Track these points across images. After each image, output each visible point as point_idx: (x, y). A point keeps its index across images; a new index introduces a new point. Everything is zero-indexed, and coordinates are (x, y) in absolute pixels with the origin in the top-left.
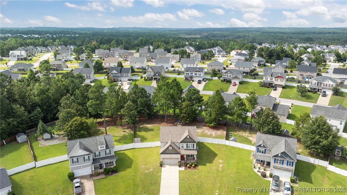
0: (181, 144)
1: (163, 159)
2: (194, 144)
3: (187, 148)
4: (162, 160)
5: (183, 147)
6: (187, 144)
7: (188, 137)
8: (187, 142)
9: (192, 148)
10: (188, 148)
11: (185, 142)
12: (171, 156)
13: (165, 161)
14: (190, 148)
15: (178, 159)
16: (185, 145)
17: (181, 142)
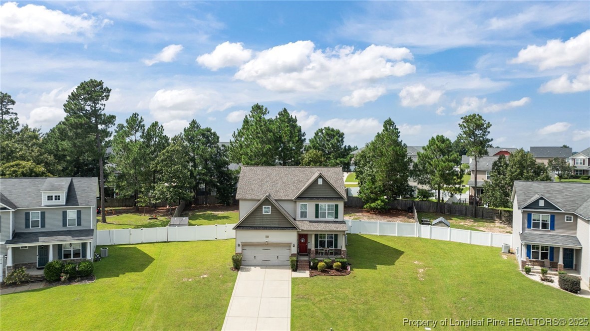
0: (299, 204)
1: (244, 245)
2: (337, 206)
3: (317, 216)
4: (239, 250)
5: (304, 214)
6: (317, 206)
7: (320, 182)
8: (318, 198)
9: (333, 219)
10: (320, 219)
11: (311, 199)
12: (267, 237)
13: (249, 254)
14: (327, 218)
15: (288, 246)
16: (310, 207)
17: (300, 198)
